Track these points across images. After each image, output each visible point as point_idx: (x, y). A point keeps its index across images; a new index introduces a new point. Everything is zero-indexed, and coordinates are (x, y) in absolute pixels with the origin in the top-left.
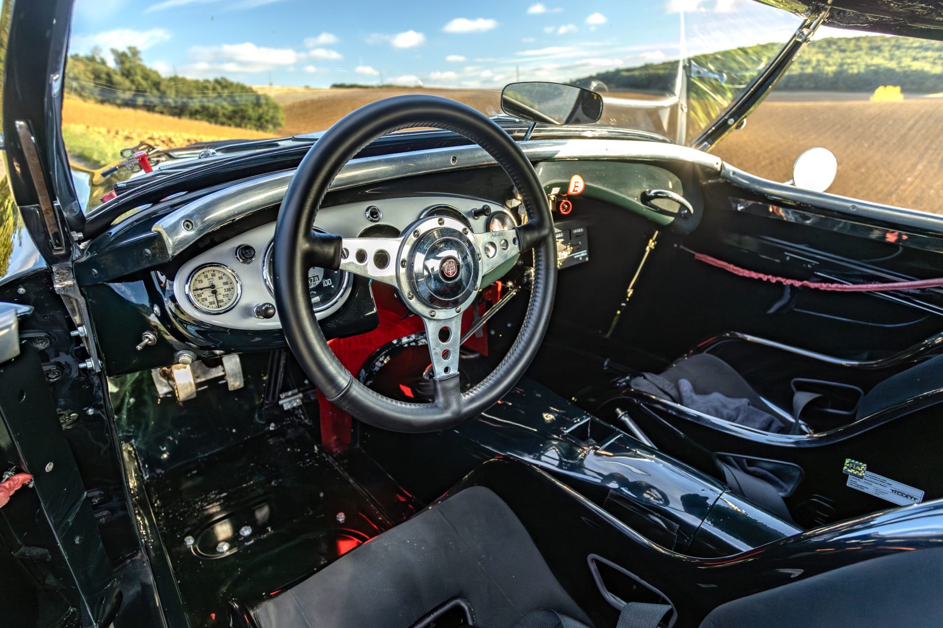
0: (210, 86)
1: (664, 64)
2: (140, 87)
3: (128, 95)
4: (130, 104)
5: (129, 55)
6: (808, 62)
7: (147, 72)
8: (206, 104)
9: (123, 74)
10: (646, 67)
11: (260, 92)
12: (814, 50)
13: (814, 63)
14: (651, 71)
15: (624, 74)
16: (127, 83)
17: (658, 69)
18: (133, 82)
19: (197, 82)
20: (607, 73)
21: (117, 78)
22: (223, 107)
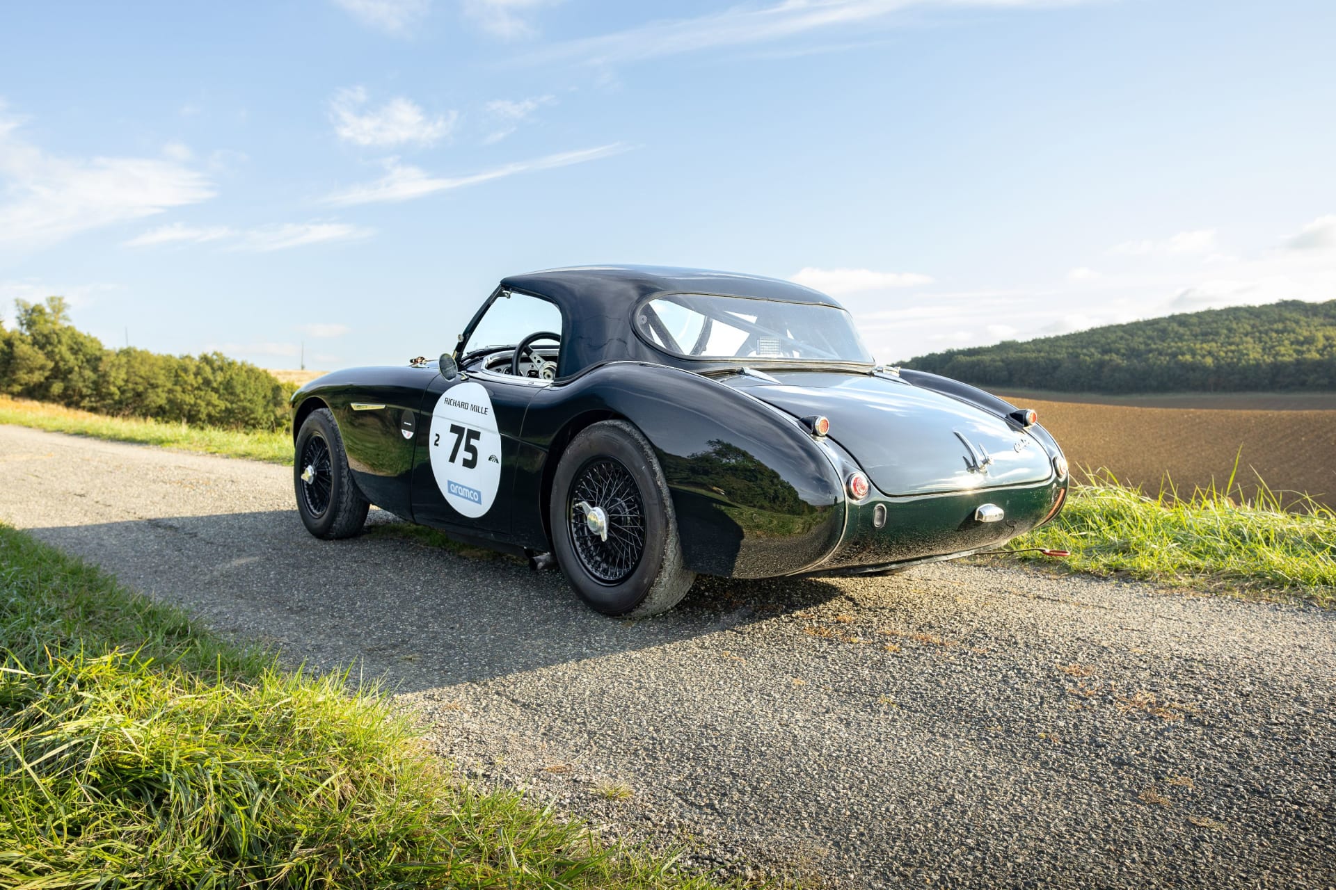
0: (193, 369)
1: (1035, 341)
2: (61, 364)
3: (37, 377)
4: (37, 392)
5: (48, 310)
6: (1310, 341)
7: (80, 339)
8: (179, 396)
9: (35, 342)
10: (1004, 347)
11: (282, 380)
12: (1317, 321)
13: (1321, 343)
14: (1012, 355)
15: (962, 358)
16: (40, 358)
17: (1026, 351)
18: (50, 355)
19: (168, 358)
20: (932, 356)
21: (23, 349)
22: (209, 404)
